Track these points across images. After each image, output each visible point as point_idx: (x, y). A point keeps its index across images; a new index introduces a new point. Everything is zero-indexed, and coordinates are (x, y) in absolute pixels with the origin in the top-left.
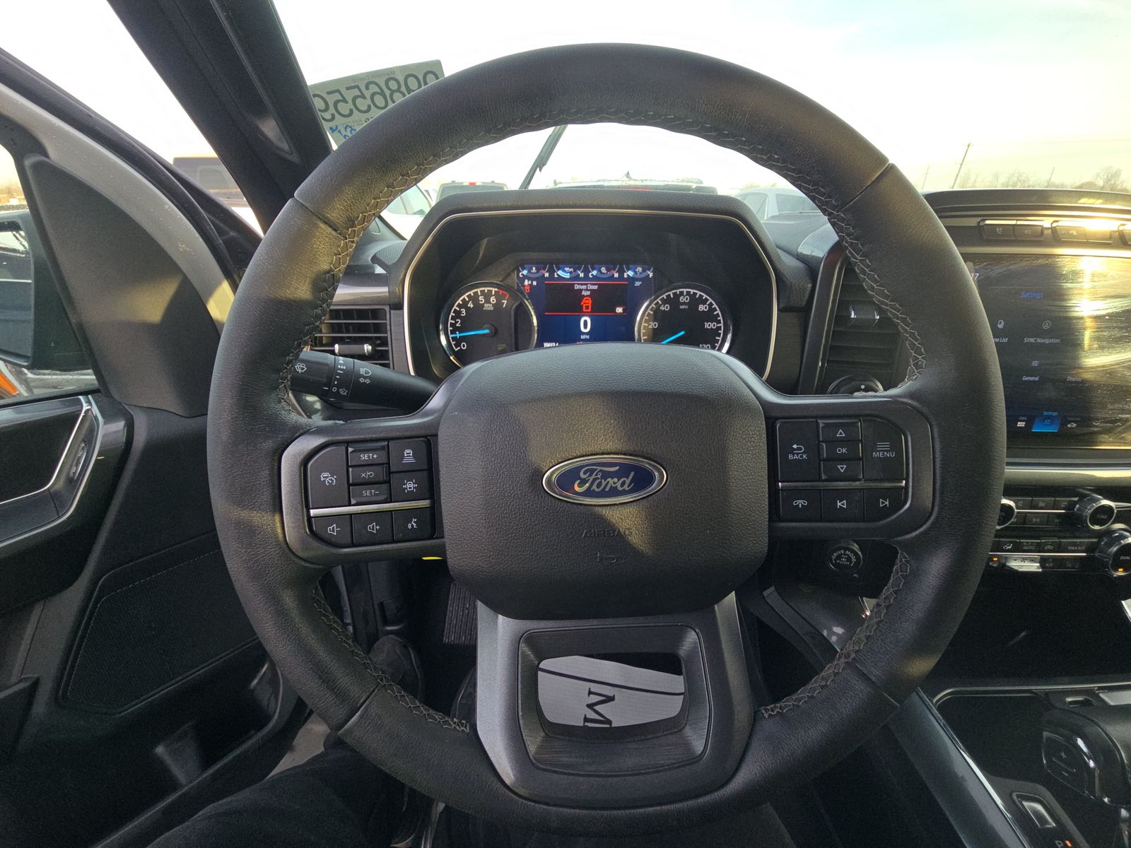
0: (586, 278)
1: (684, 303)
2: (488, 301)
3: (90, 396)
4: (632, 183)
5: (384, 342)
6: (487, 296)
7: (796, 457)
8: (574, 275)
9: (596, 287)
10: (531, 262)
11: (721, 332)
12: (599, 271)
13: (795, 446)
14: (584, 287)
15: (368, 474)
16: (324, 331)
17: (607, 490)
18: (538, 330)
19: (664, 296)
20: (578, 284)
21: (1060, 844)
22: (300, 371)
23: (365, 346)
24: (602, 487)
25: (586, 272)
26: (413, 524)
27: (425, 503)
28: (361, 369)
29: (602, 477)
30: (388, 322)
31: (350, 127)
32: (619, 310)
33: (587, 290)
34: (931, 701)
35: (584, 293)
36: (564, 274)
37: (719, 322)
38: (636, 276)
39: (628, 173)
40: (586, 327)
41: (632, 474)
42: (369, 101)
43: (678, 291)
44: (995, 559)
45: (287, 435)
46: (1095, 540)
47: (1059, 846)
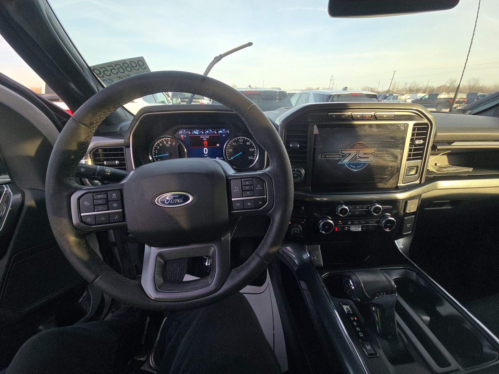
0: (204, 134)
1: (241, 142)
2: (167, 143)
3: (7, 185)
4: (251, 90)
5: (124, 160)
6: (167, 141)
7: (236, 191)
8: (200, 133)
9: (208, 137)
10: (183, 128)
11: (256, 152)
12: (209, 131)
13: (236, 187)
14: (204, 137)
15: (100, 202)
16: (101, 156)
17: (175, 202)
18: (187, 154)
19: (234, 140)
20: (202, 136)
21: (352, 318)
22: (82, 171)
23: (116, 161)
24: (174, 202)
25: (204, 131)
26: (117, 217)
27: (121, 210)
28: (106, 170)
29: (173, 199)
30: (125, 152)
31: (111, 79)
32: (218, 145)
33: (205, 138)
34: (321, 277)
35: (204, 139)
36: (196, 132)
37: (254, 148)
38: (223, 133)
39: (250, 85)
40: (206, 152)
41: (183, 197)
42: (117, 71)
43: (238, 138)
44: (346, 228)
45: (73, 191)
46: (379, 219)
47: (352, 319)
